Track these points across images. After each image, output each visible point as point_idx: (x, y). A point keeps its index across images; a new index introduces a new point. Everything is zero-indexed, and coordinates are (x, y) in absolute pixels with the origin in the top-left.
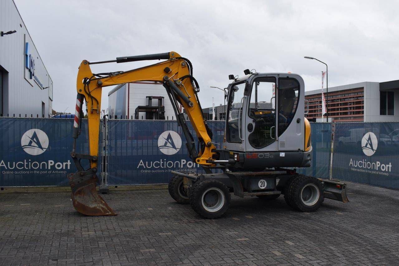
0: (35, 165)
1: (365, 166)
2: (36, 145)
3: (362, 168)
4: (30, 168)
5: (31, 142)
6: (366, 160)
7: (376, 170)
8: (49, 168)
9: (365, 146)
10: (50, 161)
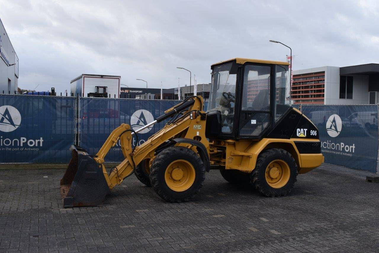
0: (7, 142)
1: (329, 147)
2: (8, 122)
3: (327, 149)
5: (3, 119)
6: (330, 141)
7: (340, 151)
8: (22, 145)
9: (329, 128)
10: (22, 138)
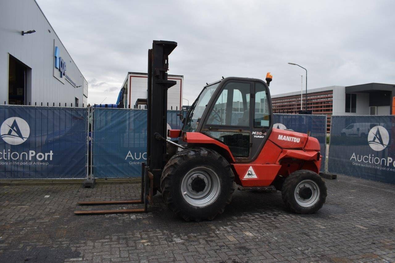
0: (15, 156)
2: (16, 134)
3: (368, 164)
4: (9, 159)
5: (10, 132)
6: (373, 155)
7: (387, 167)
8: (30, 159)
9: (372, 140)
10: (31, 152)
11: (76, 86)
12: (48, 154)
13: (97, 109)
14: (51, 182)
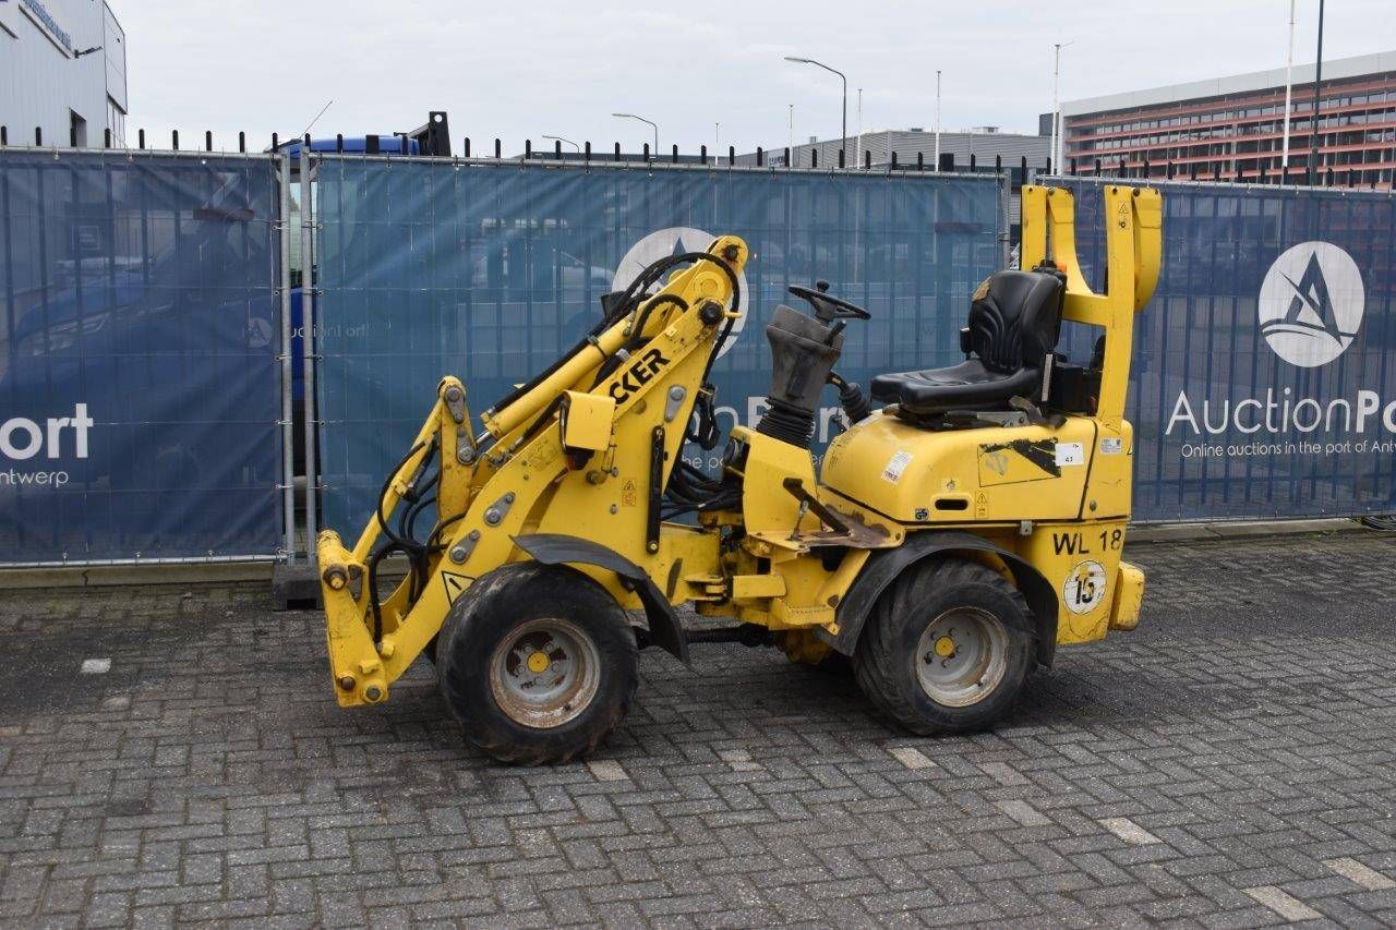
11: (74, 47)
12: (64, 422)
13: (331, 164)
14: (80, 581)
